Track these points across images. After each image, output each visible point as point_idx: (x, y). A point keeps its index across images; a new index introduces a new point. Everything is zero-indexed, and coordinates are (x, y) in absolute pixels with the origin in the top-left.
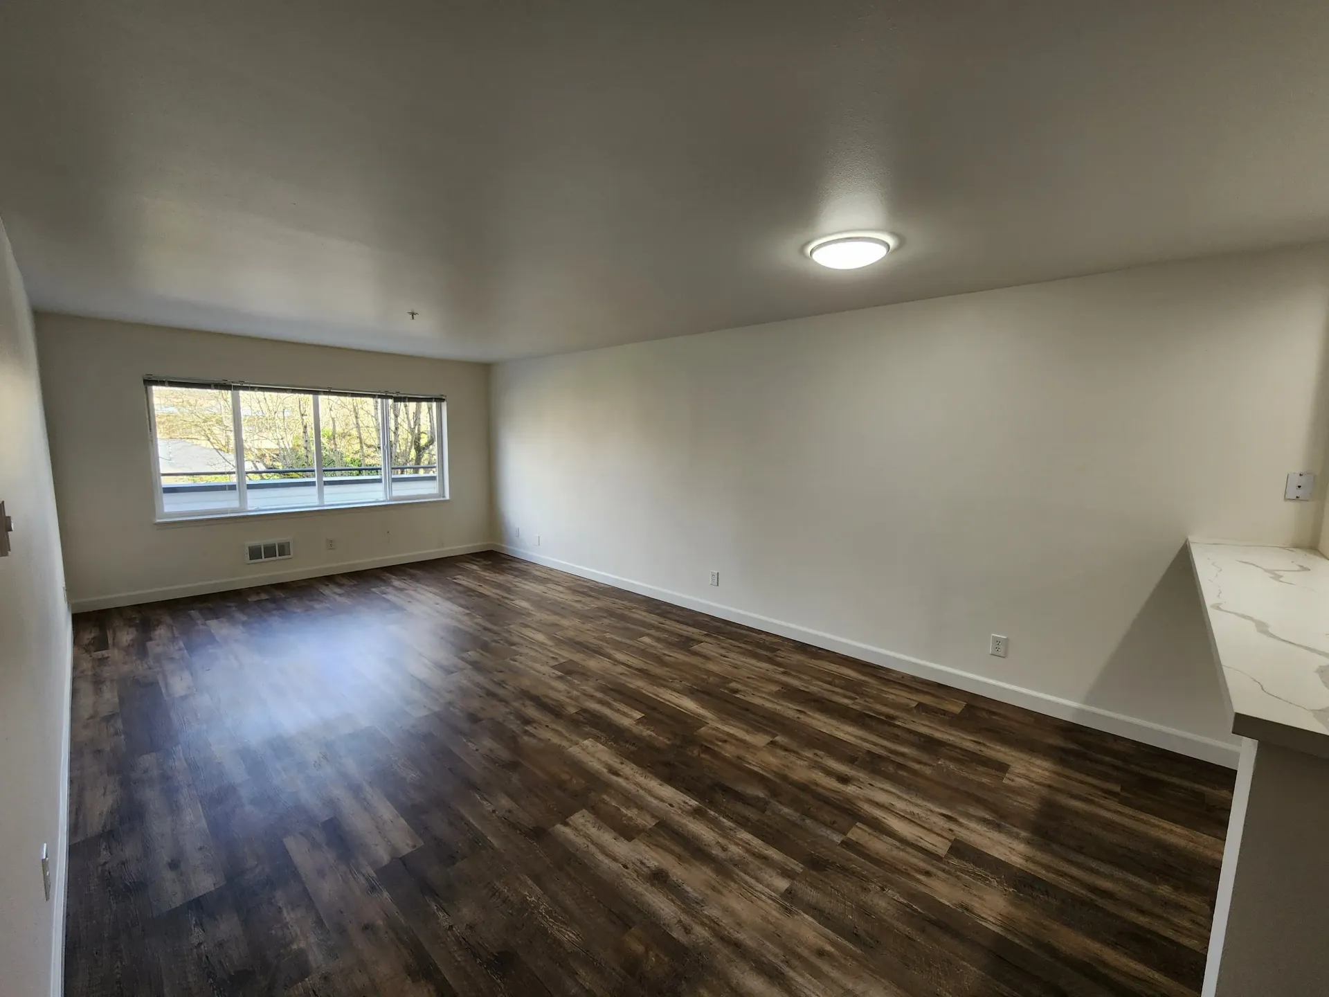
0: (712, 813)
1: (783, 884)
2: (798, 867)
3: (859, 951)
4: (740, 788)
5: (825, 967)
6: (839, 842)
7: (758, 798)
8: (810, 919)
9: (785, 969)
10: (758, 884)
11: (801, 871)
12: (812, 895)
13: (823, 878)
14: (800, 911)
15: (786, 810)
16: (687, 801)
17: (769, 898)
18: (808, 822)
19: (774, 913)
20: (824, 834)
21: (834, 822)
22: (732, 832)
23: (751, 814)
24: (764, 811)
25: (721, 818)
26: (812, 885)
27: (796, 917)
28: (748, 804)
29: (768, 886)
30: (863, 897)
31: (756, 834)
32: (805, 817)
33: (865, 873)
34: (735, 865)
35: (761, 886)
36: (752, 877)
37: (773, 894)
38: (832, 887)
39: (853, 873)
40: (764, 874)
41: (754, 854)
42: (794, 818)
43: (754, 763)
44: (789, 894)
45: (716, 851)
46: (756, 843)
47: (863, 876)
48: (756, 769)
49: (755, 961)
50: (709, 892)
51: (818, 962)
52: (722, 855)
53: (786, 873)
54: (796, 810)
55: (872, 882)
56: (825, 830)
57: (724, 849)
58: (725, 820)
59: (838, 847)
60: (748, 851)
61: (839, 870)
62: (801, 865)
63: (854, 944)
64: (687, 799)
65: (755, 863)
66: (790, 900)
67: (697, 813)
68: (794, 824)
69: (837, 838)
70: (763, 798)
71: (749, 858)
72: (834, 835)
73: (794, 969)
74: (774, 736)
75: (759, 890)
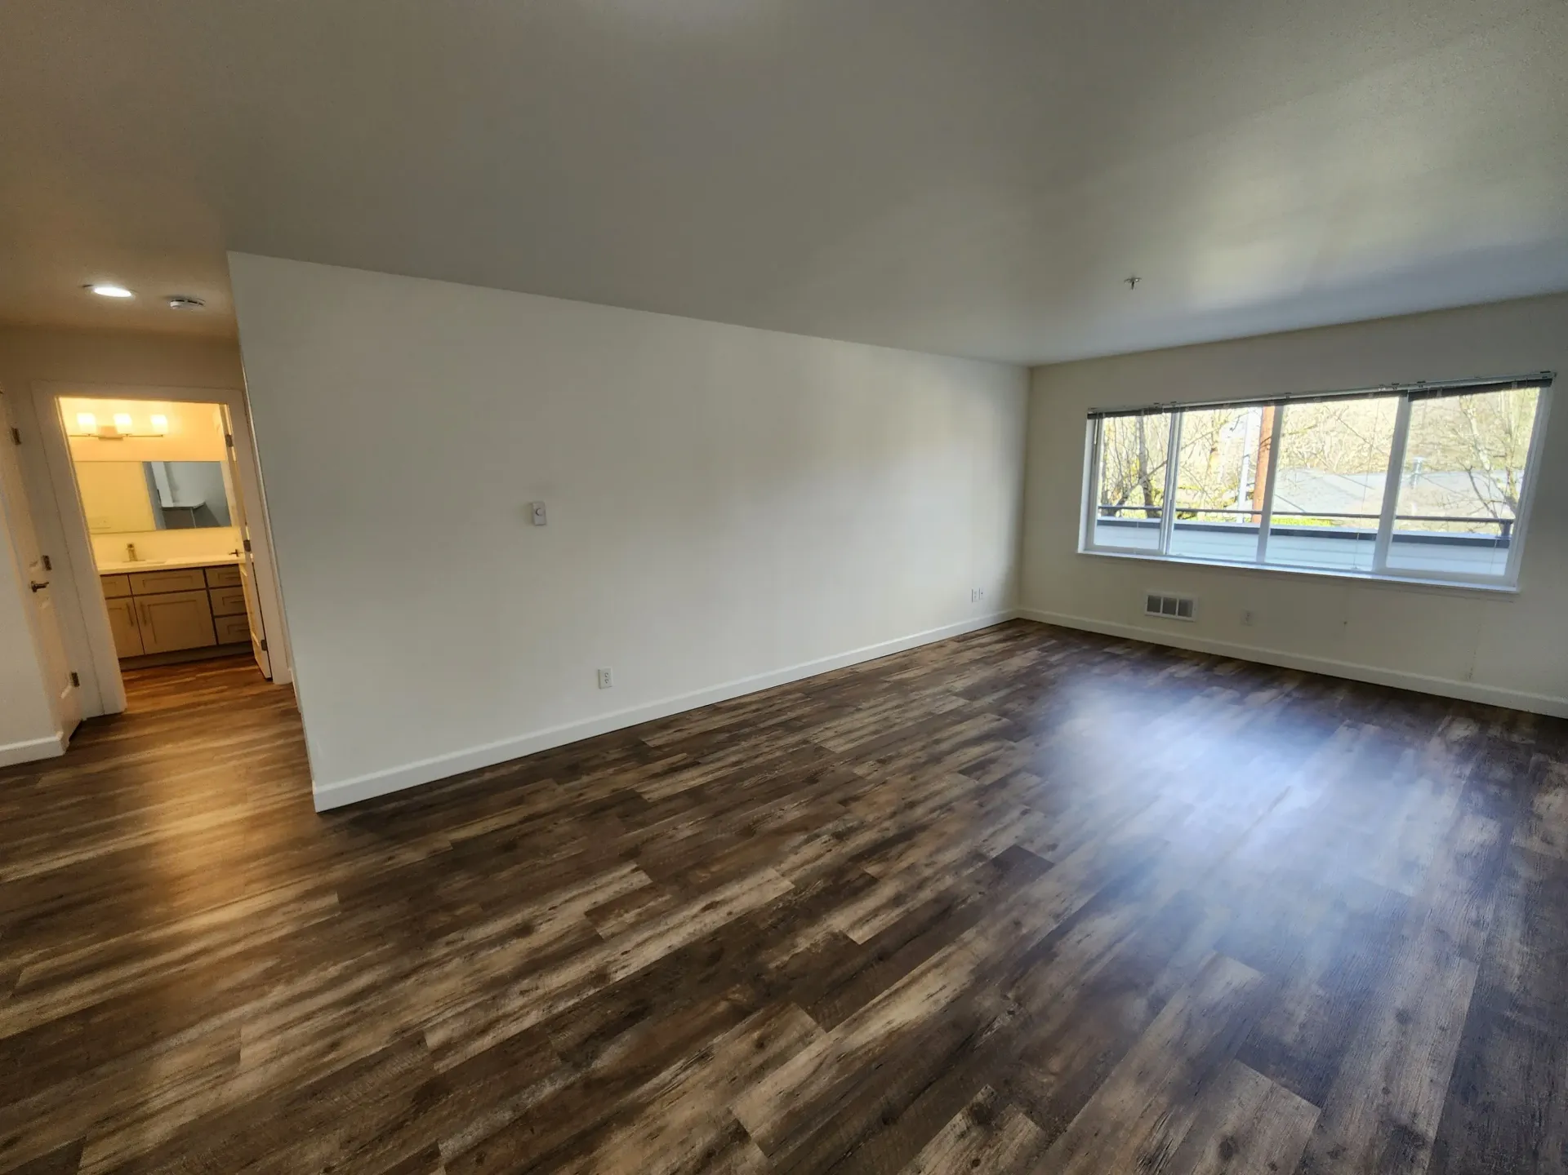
0: (591, 992)
1: (433, 1040)
2: (441, 1067)
3: (299, 1087)
4: (628, 1037)
5: (320, 1044)
6: (441, 1147)
7: (595, 1055)
8: (373, 1051)
9: (351, 1008)
10: (453, 1013)
11: (436, 1068)
12: (395, 1067)
13: (407, 1090)
14: (389, 1045)
15: (548, 1090)
16: (626, 970)
17: (429, 1018)
18: (506, 1116)
19: (410, 1018)
20: (471, 1129)
21: (480, 1161)
22: (546, 1006)
23: (566, 1038)
24: (564, 1057)
25: (577, 1000)
26: (410, 1071)
27: (387, 1038)
28: (586, 1040)
29: (445, 1021)
30: (341, 1133)
31: (527, 1035)
32: (518, 1114)
33: (368, 1157)
34: (494, 998)
35: (450, 1015)
36: (467, 1010)
37: (430, 1024)
38: (387, 1096)
39: (381, 1139)
40: (462, 1023)
41: (497, 1020)
42: (524, 1097)
43: (682, 1076)
44: (418, 1040)
45: (525, 984)
46: (513, 1029)
47: (366, 1152)
48: (665, 1075)
49: (380, 986)
50: (478, 966)
51: (328, 1040)
52: (517, 988)
53: (446, 1047)
54: (541, 1107)
55: (350, 1159)
56: (476, 1134)
57: (523, 993)
58: (571, 1003)
59: (434, 1139)
60: (506, 1016)
61: (401, 1119)
62: (441, 1071)
63: (310, 1086)
64: (631, 970)
65: (481, 1019)
66: (412, 1039)
67: (600, 976)
68: (516, 1090)
69: (449, 1148)
70: (589, 1065)
71: (493, 1015)
72: (457, 1146)
73: (347, 1014)
74: (768, 1149)
75: (447, 1012)
